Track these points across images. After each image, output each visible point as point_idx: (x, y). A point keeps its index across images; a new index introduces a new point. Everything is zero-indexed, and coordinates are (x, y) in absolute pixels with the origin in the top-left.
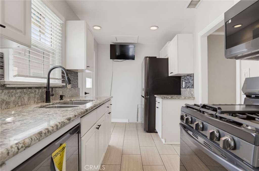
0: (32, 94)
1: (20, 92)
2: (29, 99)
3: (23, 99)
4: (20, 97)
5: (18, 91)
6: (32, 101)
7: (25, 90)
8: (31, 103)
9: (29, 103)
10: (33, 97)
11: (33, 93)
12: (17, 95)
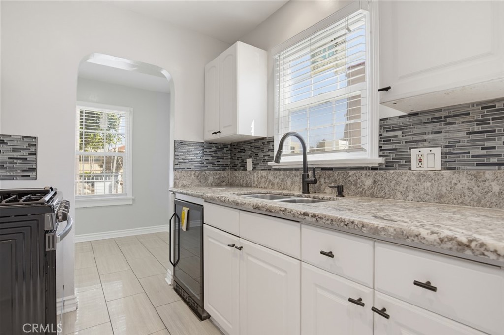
0: (296, 178)
1: (283, 174)
2: (292, 184)
3: (285, 183)
4: (283, 179)
5: (282, 172)
6: (296, 187)
7: (288, 172)
8: (295, 190)
9: (292, 188)
10: (298, 181)
11: (298, 176)
12: (280, 177)
